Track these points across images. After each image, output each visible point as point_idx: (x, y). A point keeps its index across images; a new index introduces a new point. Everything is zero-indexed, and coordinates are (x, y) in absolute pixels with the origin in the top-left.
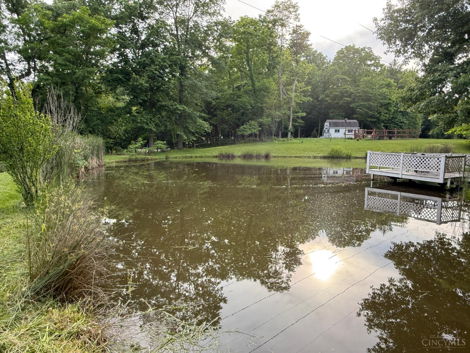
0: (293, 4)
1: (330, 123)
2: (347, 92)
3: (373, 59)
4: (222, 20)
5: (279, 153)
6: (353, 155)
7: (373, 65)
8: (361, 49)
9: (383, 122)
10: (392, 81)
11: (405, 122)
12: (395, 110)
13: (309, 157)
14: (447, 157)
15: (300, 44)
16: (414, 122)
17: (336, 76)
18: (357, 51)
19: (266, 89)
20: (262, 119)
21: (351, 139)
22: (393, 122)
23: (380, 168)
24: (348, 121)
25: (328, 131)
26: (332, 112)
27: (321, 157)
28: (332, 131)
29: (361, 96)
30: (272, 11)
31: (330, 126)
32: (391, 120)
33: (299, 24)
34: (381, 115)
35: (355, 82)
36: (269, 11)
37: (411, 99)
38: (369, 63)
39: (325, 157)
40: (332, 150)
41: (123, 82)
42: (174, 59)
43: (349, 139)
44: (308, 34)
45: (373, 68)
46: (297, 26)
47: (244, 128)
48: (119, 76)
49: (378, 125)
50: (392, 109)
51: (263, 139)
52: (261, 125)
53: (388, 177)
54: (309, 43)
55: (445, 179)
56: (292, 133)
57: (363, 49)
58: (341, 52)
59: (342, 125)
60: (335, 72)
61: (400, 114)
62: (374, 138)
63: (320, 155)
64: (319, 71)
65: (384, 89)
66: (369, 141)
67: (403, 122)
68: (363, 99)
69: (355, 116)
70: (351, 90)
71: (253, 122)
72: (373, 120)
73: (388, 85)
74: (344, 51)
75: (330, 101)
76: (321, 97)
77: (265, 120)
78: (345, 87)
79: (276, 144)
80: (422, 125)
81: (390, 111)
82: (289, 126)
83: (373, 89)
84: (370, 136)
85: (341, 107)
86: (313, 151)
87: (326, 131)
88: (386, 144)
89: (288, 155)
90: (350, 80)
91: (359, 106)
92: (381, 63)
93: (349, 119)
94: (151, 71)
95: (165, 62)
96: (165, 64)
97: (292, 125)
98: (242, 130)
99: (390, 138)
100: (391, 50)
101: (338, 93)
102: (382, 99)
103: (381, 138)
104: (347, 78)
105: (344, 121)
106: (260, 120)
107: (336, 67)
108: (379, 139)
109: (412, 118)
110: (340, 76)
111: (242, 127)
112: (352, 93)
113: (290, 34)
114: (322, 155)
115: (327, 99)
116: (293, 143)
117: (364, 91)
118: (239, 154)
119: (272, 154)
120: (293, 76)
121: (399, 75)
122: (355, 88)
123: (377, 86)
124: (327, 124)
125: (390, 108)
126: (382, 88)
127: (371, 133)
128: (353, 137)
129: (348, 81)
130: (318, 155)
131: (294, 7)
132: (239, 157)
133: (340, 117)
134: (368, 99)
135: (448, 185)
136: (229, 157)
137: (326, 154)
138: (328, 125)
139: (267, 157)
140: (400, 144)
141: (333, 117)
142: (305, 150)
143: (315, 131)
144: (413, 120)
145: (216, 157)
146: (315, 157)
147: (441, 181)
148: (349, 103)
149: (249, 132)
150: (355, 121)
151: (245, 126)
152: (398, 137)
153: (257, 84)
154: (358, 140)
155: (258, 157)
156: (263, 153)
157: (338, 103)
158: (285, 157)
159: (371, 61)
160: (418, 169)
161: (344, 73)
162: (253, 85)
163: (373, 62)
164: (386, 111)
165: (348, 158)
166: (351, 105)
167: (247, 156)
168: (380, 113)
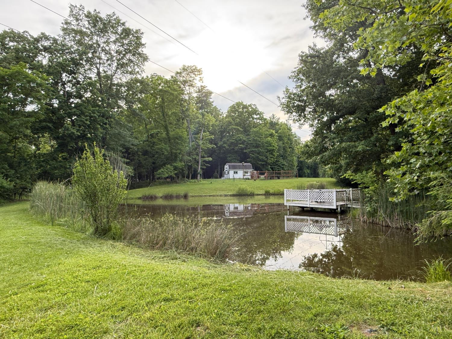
0: (198, 69)
1: (229, 166)
2: (240, 140)
3: (258, 114)
4: (140, 79)
5: (195, 193)
6: (256, 193)
7: (258, 119)
8: (249, 105)
9: (269, 164)
10: (274, 132)
11: (286, 164)
12: (277, 155)
13: (221, 196)
14: (337, 192)
15: (205, 101)
16: (291, 165)
17: (231, 127)
18: (245, 107)
19: (180, 138)
20: (177, 163)
21: (248, 179)
22: (277, 165)
23: (292, 201)
24: (245, 164)
25: (228, 173)
26: (230, 157)
27: (231, 196)
28: (231, 172)
29: (252, 144)
30: (180, 73)
31: (230, 168)
32: (275, 163)
33: (203, 85)
34: (268, 159)
35: (246, 131)
36: (178, 73)
37: (308, 153)
38: (255, 116)
39: (234, 195)
40: (240, 189)
41: (51, 130)
42: (103, 111)
43: (246, 179)
44: (211, 93)
45: (258, 121)
46: (201, 86)
47: (162, 171)
48: (49, 124)
49: (267, 167)
50: (276, 154)
51: (177, 181)
52: (175, 168)
53: (299, 207)
54: (211, 100)
55: (337, 206)
56: (201, 175)
57: (250, 106)
58: (233, 107)
59: (240, 168)
60: (230, 123)
61: (281, 158)
62: (266, 178)
63: (230, 193)
64: (217, 122)
65: (269, 138)
66: (264, 181)
67: (284, 165)
68: (253, 146)
69: (248, 160)
70: (244, 138)
71: (169, 166)
72: (263, 163)
73: (271, 135)
74: (235, 107)
75: (227, 147)
76: (220, 144)
77: (179, 164)
78: (239, 136)
79: (189, 185)
80: (297, 167)
81: (274, 155)
82: (198, 169)
83: (260, 138)
84: (262, 177)
85: (236, 152)
86: (223, 190)
87: (227, 173)
88: (277, 183)
89: (204, 195)
90: (242, 130)
91: (251, 151)
92: (265, 117)
93: (245, 163)
94: (82, 121)
95: (95, 113)
96: (95, 115)
97: (201, 168)
98: (160, 173)
99: (279, 178)
100: (290, 118)
101: (233, 141)
102: (267, 146)
103: (272, 178)
104: (240, 129)
105: (241, 164)
106: (175, 164)
107: (230, 119)
108: (271, 179)
109: (290, 161)
110: (234, 127)
111: (160, 171)
112: (245, 141)
113: (196, 92)
114: (231, 193)
115: (225, 145)
116: (203, 184)
117: (254, 139)
118: (160, 195)
119: (190, 194)
120: (200, 126)
121: (277, 127)
122: (247, 137)
123: (263, 136)
124: (226, 167)
125: (274, 154)
126: (267, 137)
127: (263, 174)
128: (250, 177)
129: (240, 131)
130: (228, 194)
131: (199, 71)
132: (161, 197)
133: (236, 161)
134: (257, 146)
135: (339, 210)
136: (152, 198)
137: (234, 193)
138: (228, 168)
139: (186, 197)
140: (287, 183)
141: (231, 160)
142: (216, 190)
143: (216, 173)
144: (291, 163)
145: (140, 198)
146: (226, 196)
147: (335, 207)
148: (242, 149)
149: (167, 175)
150: (249, 164)
151: (162, 170)
152: (283, 177)
153: (171, 133)
154: (255, 180)
155: (178, 197)
156: (182, 193)
157: (233, 149)
158: (201, 196)
159: (257, 115)
160: (317, 200)
161: (237, 124)
162: (168, 134)
163: (258, 116)
164: (271, 156)
165: (252, 195)
166: (245, 151)
167: (168, 197)
168: (267, 157)
